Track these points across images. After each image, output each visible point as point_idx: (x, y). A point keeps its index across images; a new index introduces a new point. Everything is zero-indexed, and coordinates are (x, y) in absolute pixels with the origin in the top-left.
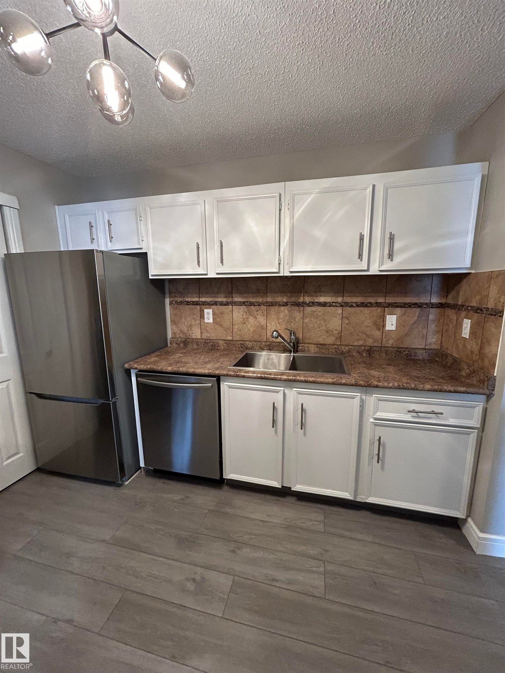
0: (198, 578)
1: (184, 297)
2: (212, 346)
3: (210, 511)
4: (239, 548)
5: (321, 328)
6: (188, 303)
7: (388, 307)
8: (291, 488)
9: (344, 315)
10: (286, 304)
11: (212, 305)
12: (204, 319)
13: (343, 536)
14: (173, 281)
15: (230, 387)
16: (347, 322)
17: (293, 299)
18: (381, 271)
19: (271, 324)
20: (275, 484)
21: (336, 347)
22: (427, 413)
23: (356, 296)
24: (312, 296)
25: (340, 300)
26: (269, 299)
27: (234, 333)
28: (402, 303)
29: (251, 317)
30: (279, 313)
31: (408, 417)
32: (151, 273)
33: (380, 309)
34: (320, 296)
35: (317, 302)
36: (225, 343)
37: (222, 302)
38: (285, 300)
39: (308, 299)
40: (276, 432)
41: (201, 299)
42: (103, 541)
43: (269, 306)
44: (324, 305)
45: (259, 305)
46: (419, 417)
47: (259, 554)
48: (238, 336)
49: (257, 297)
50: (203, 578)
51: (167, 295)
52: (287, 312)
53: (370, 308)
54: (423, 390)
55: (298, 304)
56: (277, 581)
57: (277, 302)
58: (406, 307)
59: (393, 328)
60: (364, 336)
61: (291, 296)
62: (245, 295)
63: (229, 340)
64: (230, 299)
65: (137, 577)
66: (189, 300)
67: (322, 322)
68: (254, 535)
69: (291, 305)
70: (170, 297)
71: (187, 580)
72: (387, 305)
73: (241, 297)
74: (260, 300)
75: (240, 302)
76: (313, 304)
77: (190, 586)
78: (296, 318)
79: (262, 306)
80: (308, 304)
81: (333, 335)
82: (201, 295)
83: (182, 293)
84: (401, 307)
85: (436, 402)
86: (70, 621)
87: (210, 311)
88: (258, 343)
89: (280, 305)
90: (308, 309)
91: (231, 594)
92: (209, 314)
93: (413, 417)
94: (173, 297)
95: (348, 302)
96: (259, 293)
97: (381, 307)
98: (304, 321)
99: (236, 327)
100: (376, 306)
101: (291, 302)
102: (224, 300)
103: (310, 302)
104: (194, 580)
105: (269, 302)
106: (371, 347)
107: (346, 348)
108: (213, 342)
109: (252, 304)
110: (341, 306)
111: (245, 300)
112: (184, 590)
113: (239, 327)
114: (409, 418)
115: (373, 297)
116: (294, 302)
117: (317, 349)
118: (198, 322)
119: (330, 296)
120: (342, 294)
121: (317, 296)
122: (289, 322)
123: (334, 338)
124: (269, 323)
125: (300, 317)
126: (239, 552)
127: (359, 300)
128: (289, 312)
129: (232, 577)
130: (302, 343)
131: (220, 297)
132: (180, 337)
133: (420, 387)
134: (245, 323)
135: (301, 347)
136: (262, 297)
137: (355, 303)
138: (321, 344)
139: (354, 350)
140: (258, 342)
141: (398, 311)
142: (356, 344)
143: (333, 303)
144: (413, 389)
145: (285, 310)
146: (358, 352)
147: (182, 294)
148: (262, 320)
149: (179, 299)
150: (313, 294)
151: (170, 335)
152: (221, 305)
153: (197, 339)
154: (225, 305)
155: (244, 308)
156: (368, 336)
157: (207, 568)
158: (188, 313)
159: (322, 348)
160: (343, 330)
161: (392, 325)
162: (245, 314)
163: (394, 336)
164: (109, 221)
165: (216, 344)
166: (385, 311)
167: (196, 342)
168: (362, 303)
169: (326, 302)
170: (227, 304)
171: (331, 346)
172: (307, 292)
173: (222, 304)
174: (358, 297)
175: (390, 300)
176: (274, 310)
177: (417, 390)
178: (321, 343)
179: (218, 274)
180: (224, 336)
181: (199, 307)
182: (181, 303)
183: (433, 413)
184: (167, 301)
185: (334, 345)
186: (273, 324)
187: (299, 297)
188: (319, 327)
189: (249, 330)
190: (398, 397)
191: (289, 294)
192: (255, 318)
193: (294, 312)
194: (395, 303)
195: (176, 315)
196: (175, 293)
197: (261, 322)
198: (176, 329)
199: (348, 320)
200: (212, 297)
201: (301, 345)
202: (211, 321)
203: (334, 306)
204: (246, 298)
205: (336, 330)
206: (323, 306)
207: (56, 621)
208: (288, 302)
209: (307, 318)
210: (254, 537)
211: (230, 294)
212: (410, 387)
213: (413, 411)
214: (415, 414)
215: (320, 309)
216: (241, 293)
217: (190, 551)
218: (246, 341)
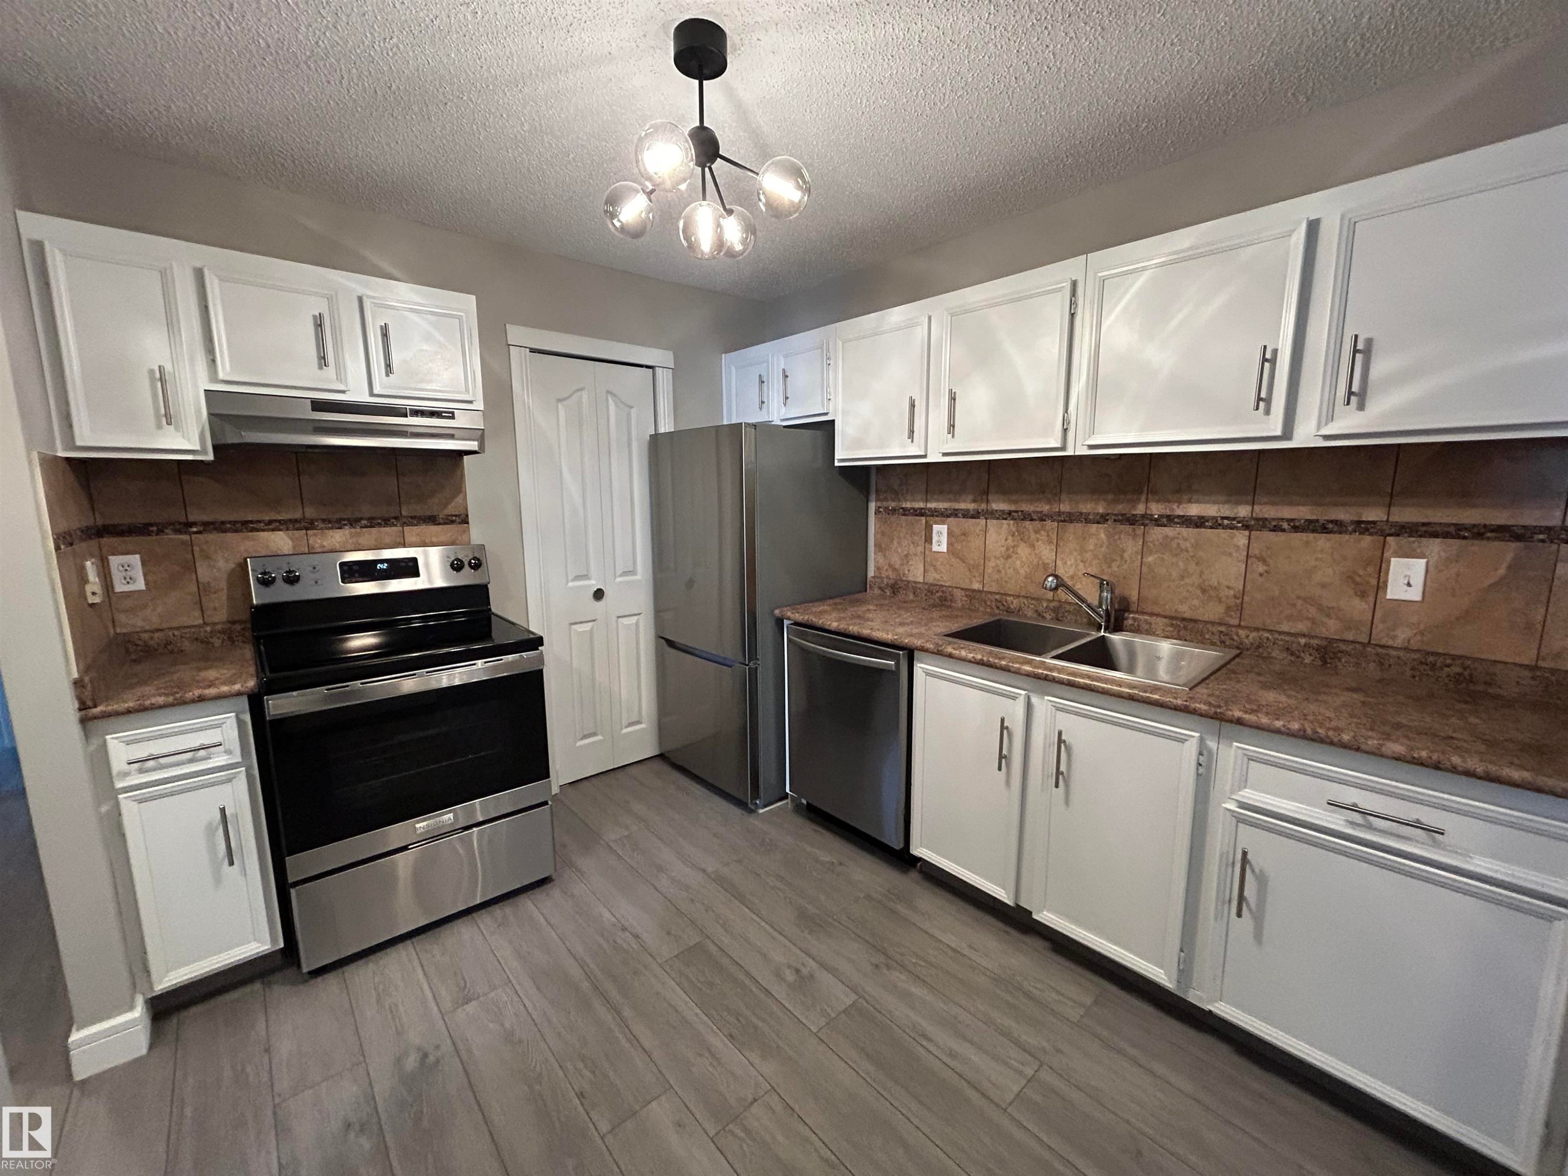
0: (805, 971)
1: (899, 501)
2: (940, 598)
3: (869, 897)
4: (888, 967)
5: (1187, 580)
6: (906, 512)
7: (1398, 535)
8: (1031, 913)
9: (1255, 551)
10: (1102, 519)
11: (948, 517)
12: (931, 543)
13: (1120, 1052)
14: (884, 470)
15: (928, 674)
16: (1261, 568)
17: (1120, 508)
18: (1327, 437)
19: (1065, 563)
20: (1003, 895)
21: (1223, 629)
22: (1398, 822)
23: (1291, 504)
24: (1169, 501)
25: (1243, 511)
26: (1065, 507)
27: (986, 576)
28: (1450, 525)
29: (1023, 545)
30: (1084, 538)
31: (1336, 821)
32: (838, 456)
33: (1367, 540)
34: (1190, 501)
35: (1179, 517)
36: (966, 596)
37: (968, 510)
38: (1101, 510)
39: (1156, 509)
40: (1008, 783)
41: (930, 505)
42: (704, 871)
43: (1064, 521)
44: (1199, 522)
45: (1042, 520)
46: (1370, 828)
47: (918, 991)
48: (993, 584)
49: (1039, 500)
50: (811, 976)
51: (873, 496)
52: (1103, 536)
53: (1336, 537)
54: (1377, 754)
55: (1131, 521)
56: (930, 1040)
57: (1081, 514)
58: (1465, 538)
59: (1415, 594)
60: (1313, 611)
61: (1116, 501)
62: (1014, 497)
63: (974, 591)
64: (984, 506)
65: (726, 930)
66: (908, 505)
67: (1192, 567)
68: (925, 961)
69: (1115, 521)
70: (876, 501)
71: (789, 967)
72: (1393, 530)
73: (1004, 501)
74: (1046, 508)
75: (1003, 511)
76: (1169, 520)
77: (790, 977)
78: (1124, 551)
79: (1048, 523)
80: (1156, 520)
81: (1220, 601)
82: (929, 497)
83: (896, 493)
84: (1446, 535)
85: (1427, 798)
86: (637, 937)
87: (944, 528)
88: (1033, 602)
89: (1088, 521)
90: (1157, 533)
91: (843, 1016)
92: (941, 533)
93: (1352, 824)
94: (882, 501)
95: (1266, 519)
96: (1043, 492)
97: (1371, 534)
98: (1144, 560)
99: (991, 564)
100: (1355, 531)
101: (1116, 515)
102: (971, 506)
103: (1161, 516)
104: (798, 971)
105: (1063, 513)
106: (1331, 641)
107: (1253, 635)
108: (943, 592)
109: (1027, 517)
110: (1246, 527)
111: (1013, 508)
112: (778, 975)
113: (997, 566)
114: (1337, 824)
115: (1344, 505)
116: (1123, 515)
117: (1171, 629)
118: (920, 549)
119: (1215, 503)
120: (1250, 498)
121: (1180, 503)
122: (1108, 561)
123: (1221, 609)
124: (1062, 559)
125: (1135, 549)
126: (885, 971)
127: (1303, 512)
128: (1109, 536)
129: (856, 997)
130: (1137, 612)
131: (964, 501)
132: (888, 577)
133: (1366, 744)
134: (1009, 557)
135: (1130, 622)
136: (1049, 502)
137: (1289, 521)
138: (1184, 619)
139: (1274, 643)
140: (1033, 599)
141: (1435, 546)
142: (1285, 627)
143: (1223, 518)
144: (1344, 746)
145: (1100, 532)
146: (1288, 649)
147: (896, 495)
148: (1047, 553)
149: (892, 505)
150: (1170, 497)
151: (871, 573)
152: (964, 516)
153: (915, 583)
154: (973, 517)
155: (1009, 525)
156: (1328, 612)
157: (823, 965)
158: (904, 530)
159: (1185, 628)
160: (1248, 588)
161: (1409, 585)
162: (1010, 537)
163: (1414, 619)
164: (784, 370)
165: (949, 597)
166: (1387, 547)
167: (913, 587)
168: (1310, 522)
169: (1203, 517)
170: (976, 515)
171: (1209, 626)
172: (1154, 492)
173: (966, 515)
174: (1298, 505)
175: (1405, 514)
176: (1074, 529)
177: (1358, 749)
178: (1185, 615)
179: (945, 454)
180: (967, 581)
181: (923, 519)
182: (894, 510)
183: (1418, 827)
184: (872, 506)
185: (1220, 624)
186: (1069, 563)
187: (1135, 502)
188: (1182, 578)
189: (1018, 573)
190: (1305, 761)
191: (1110, 497)
192: (1032, 546)
193: (1120, 538)
194: (1424, 524)
195: (883, 534)
196: (885, 492)
197: (1043, 557)
198: (881, 560)
199: (1264, 561)
200: (950, 500)
201: (1131, 616)
202: (944, 548)
203: (1225, 528)
204: (1015, 502)
205: (1228, 587)
206: (1197, 527)
207: (624, 929)
208: (1108, 514)
209: (1151, 552)
210: (923, 964)
211: (984, 494)
212: (1336, 740)
213: (1353, 808)
214: (1357, 817)
215: (1185, 531)
216: (1004, 492)
217: (809, 934)
218: (1010, 595)
